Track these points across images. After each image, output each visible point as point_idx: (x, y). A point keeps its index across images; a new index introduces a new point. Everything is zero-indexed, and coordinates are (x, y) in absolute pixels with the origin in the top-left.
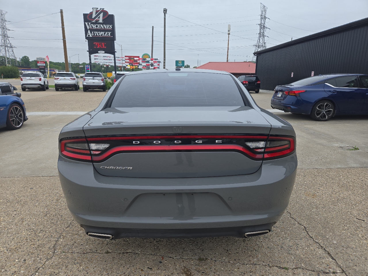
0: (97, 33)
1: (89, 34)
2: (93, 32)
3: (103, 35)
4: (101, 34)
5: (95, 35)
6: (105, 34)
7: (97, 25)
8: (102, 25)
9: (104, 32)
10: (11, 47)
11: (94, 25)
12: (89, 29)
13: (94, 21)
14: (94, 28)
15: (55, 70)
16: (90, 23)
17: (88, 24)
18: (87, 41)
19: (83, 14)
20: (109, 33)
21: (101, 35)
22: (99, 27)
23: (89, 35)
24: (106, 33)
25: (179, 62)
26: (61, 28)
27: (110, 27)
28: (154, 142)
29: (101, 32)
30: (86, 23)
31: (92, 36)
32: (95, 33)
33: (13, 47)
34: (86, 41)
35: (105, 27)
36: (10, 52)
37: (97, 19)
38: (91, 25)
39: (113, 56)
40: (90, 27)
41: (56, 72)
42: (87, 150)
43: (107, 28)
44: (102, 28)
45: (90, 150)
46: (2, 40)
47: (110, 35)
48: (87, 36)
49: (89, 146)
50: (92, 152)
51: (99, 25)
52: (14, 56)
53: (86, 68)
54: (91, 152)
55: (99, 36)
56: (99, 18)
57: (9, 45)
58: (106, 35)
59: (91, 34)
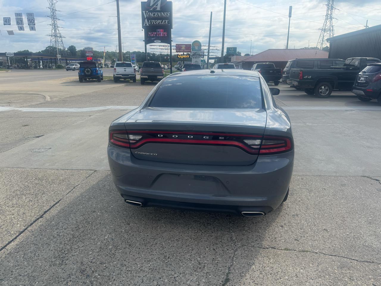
0: (154, 22)
1: (146, 22)
2: (150, 21)
3: (160, 23)
4: (158, 22)
5: (152, 23)
6: (162, 22)
7: (155, 13)
8: (159, 13)
9: (161, 21)
10: (61, 37)
11: (151, 13)
12: (146, 18)
13: (151, 9)
14: (152, 16)
15: (101, 60)
16: (147, 12)
17: (146, 13)
18: (144, 30)
19: (141, 2)
20: (166, 21)
21: (158, 24)
22: (156, 15)
23: (146, 24)
24: (164, 21)
25: (231, 49)
26: (117, 17)
27: (167, 14)
28: (173, 136)
29: (159, 21)
30: (144, 12)
31: (149, 24)
32: (152, 22)
33: (62, 37)
34: (142, 30)
35: (162, 15)
36: (60, 42)
37: (154, 6)
38: (148, 13)
39: (169, 45)
40: (148, 16)
41: (101, 62)
42: (127, 139)
43: (165, 16)
44: (160, 15)
45: (129, 139)
46: (52, 30)
47: (167, 23)
48: (144, 25)
49: (128, 137)
50: (131, 141)
51: (156, 13)
52: (63, 46)
53: (132, 57)
54: (129, 141)
55: (156, 24)
56: (157, 5)
57: (58, 35)
58: (164, 23)
59: (148, 23)
